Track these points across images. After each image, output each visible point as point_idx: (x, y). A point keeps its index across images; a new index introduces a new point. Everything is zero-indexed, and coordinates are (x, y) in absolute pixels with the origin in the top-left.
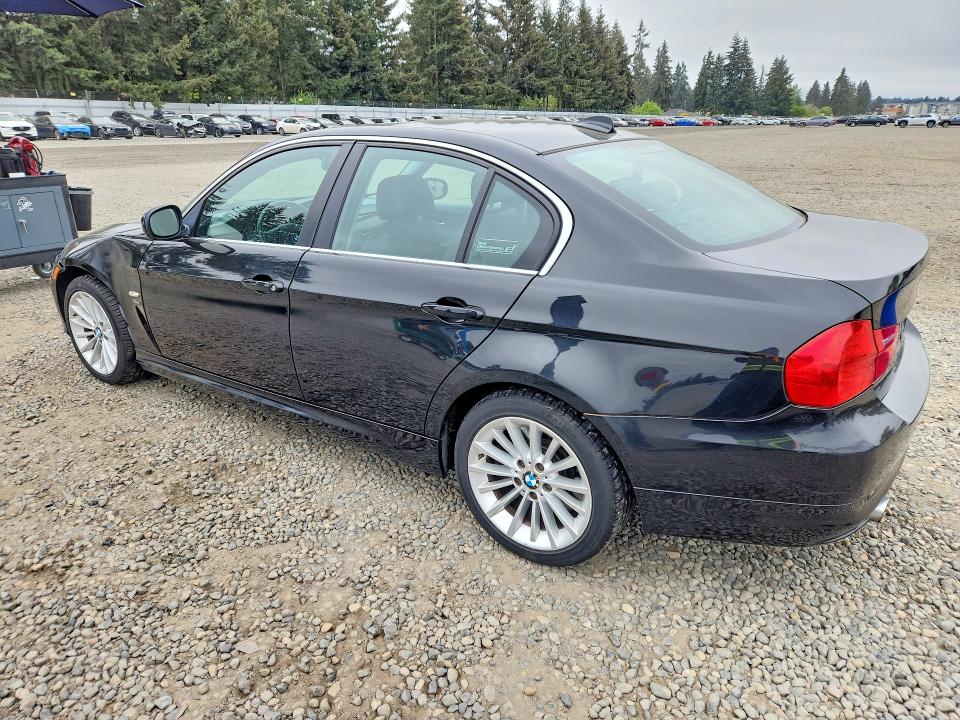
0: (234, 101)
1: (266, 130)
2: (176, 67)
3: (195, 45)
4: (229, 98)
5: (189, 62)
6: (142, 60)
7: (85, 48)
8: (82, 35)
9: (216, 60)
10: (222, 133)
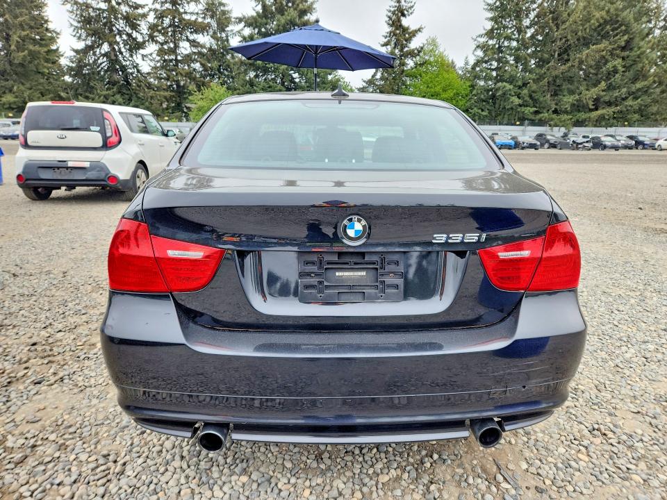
0: (630, 125)
1: (646, 146)
2: (590, 103)
3: (610, 88)
4: (626, 123)
5: (602, 99)
6: (568, 100)
7: (534, 95)
8: (534, 87)
9: (624, 96)
10: (605, 147)
